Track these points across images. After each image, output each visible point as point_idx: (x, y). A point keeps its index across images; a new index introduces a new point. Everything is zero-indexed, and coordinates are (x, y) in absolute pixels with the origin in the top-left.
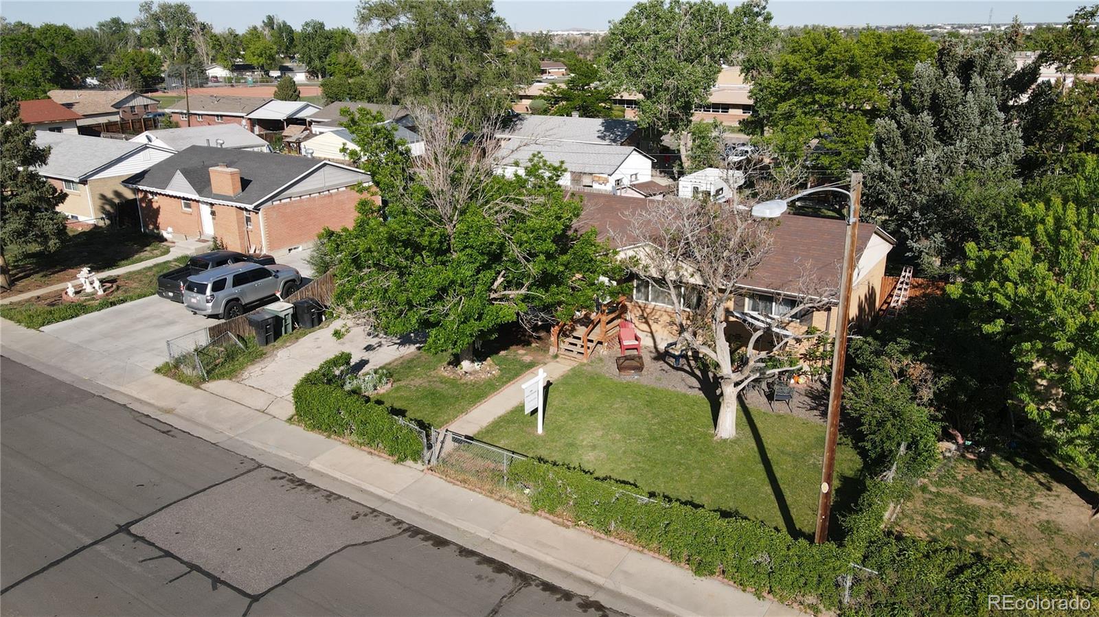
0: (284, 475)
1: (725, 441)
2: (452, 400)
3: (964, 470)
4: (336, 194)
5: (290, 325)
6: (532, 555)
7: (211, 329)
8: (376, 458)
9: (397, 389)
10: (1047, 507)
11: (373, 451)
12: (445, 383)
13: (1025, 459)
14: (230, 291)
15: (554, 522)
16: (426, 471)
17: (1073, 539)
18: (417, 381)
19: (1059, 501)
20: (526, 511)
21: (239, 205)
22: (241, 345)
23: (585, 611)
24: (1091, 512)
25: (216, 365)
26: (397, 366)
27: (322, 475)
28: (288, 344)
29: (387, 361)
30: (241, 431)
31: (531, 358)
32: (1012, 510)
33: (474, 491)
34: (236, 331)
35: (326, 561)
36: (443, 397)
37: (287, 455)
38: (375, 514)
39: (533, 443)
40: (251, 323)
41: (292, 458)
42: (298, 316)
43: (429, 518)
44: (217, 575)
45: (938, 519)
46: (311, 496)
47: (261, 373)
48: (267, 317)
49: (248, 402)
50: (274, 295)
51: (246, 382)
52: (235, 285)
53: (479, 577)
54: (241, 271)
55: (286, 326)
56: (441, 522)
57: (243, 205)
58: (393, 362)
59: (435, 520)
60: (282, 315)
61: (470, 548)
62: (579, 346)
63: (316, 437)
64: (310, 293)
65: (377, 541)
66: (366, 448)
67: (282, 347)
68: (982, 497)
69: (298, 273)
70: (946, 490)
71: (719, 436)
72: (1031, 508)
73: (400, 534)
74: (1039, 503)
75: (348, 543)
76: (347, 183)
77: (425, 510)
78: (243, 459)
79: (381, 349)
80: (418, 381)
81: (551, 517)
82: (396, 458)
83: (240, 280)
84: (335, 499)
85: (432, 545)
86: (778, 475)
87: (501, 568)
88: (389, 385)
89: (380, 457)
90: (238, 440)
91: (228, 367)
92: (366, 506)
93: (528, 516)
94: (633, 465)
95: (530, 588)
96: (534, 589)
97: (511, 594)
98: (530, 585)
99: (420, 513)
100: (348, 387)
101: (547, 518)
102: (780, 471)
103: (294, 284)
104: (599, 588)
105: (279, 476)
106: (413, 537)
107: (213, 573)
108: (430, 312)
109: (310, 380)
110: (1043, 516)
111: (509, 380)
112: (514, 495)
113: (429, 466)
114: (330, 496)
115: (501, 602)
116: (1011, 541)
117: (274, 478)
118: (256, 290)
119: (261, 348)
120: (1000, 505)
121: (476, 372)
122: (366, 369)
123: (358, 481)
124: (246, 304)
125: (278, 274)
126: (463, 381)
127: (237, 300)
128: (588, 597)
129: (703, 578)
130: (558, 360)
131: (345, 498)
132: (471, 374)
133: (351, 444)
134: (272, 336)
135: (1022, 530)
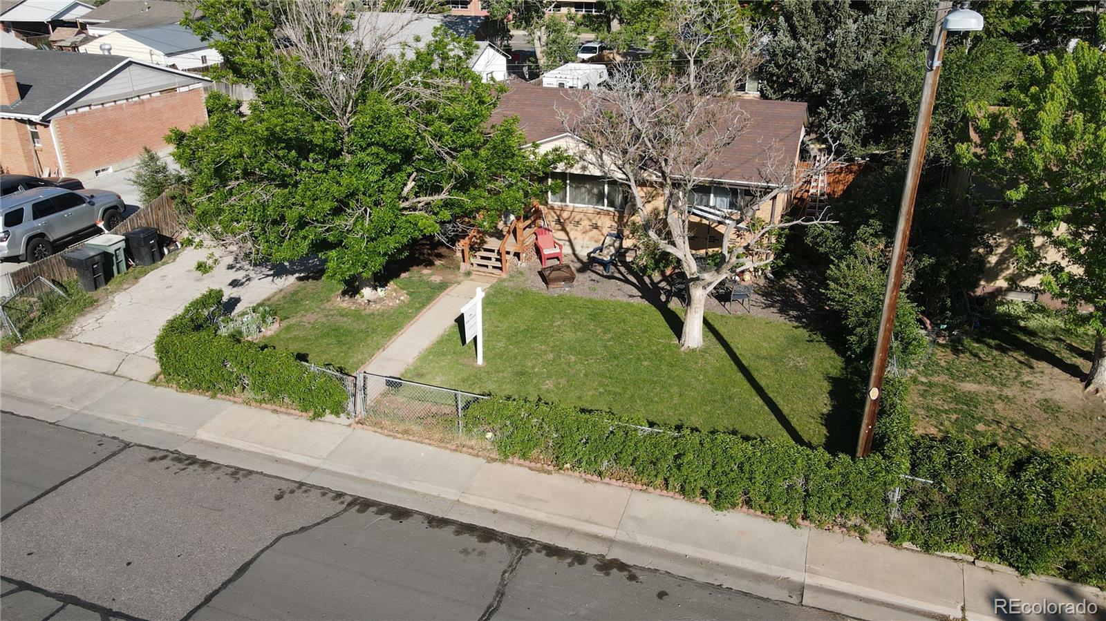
0: (165, 453)
1: (694, 350)
2: (362, 335)
3: (943, 356)
4: (149, 100)
5: (124, 262)
6: (517, 513)
7: (15, 275)
8: (285, 417)
9: (288, 329)
10: (1038, 385)
11: (278, 408)
12: (346, 315)
13: (994, 339)
14: (31, 225)
15: (530, 469)
16: (354, 425)
17: (1076, 416)
18: (309, 317)
19: (1046, 378)
20: (494, 460)
21: (19, 116)
22: (61, 293)
23: (608, 574)
24: (1082, 385)
25: (31, 321)
26: (279, 300)
27: (217, 447)
28: (125, 286)
29: (265, 296)
30: (87, 403)
31: (441, 278)
32: (1007, 392)
33: (422, 443)
34: (49, 276)
35: (258, 560)
36: (348, 332)
37: (162, 426)
38: (304, 488)
39: (475, 376)
40: (70, 263)
41: (169, 430)
42: (133, 251)
43: (373, 484)
44: (106, 605)
45: (943, 411)
46: (211, 477)
47: (97, 325)
48: (92, 254)
49: (88, 363)
50: (95, 225)
51: (79, 338)
52: (36, 217)
53: (465, 552)
54: (42, 197)
55: (118, 264)
56: (391, 487)
57: (25, 117)
58: (274, 296)
59: (383, 485)
60: (111, 250)
61: (440, 516)
62: (493, 260)
63: (197, 400)
64: (144, 221)
65: (319, 524)
66: (269, 406)
67: (119, 289)
68: (974, 382)
69: (119, 198)
70: (935, 379)
71: (686, 346)
72: (1024, 388)
73: (345, 510)
74: (1029, 382)
75: (281, 533)
76: (162, 86)
77: (366, 475)
78: (101, 440)
79: (252, 283)
80: (312, 317)
81: (527, 463)
82: (311, 414)
83: (41, 209)
84: (245, 476)
85: (392, 518)
86: (763, 383)
87: (488, 535)
88: (276, 325)
89: (290, 414)
90: (87, 416)
91: (48, 321)
92: (288, 480)
93: (497, 465)
94: (601, 390)
95: (531, 555)
96: (536, 556)
97: (512, 568)
98: (530, 551)
99: (362, 479)
100: (223, 332)
101: (520, 465)
102: (763, 378)
103: (116, 213)
104: (611, 542)
105: (158, 456)
106: (363, 511)
107: (99, 603)
108: (327, 231)
109: (174, 327)
110: (1039, 395)
111: (423, 305)
112: (473, 442)
113: (357, 419)
114: (236, 473)
115: (503, 579)
116: (1020, 426)
117: (153, 459)
118: (66, 222)
119: (90, 294)
120: (994, 389)
121: (382, 299)
122: (239, 308)
123: (268, 449)
124: (55, 241)
125: (94, 200)
126: (368, 312)
127: (42, 235)
128: (604, 556)
129: (725, 512)
130: (472, 277)
131: (257, 473)
132: (375, 302)
133: (247, 403)
134: (102, 277)
135: (1025, 412)
